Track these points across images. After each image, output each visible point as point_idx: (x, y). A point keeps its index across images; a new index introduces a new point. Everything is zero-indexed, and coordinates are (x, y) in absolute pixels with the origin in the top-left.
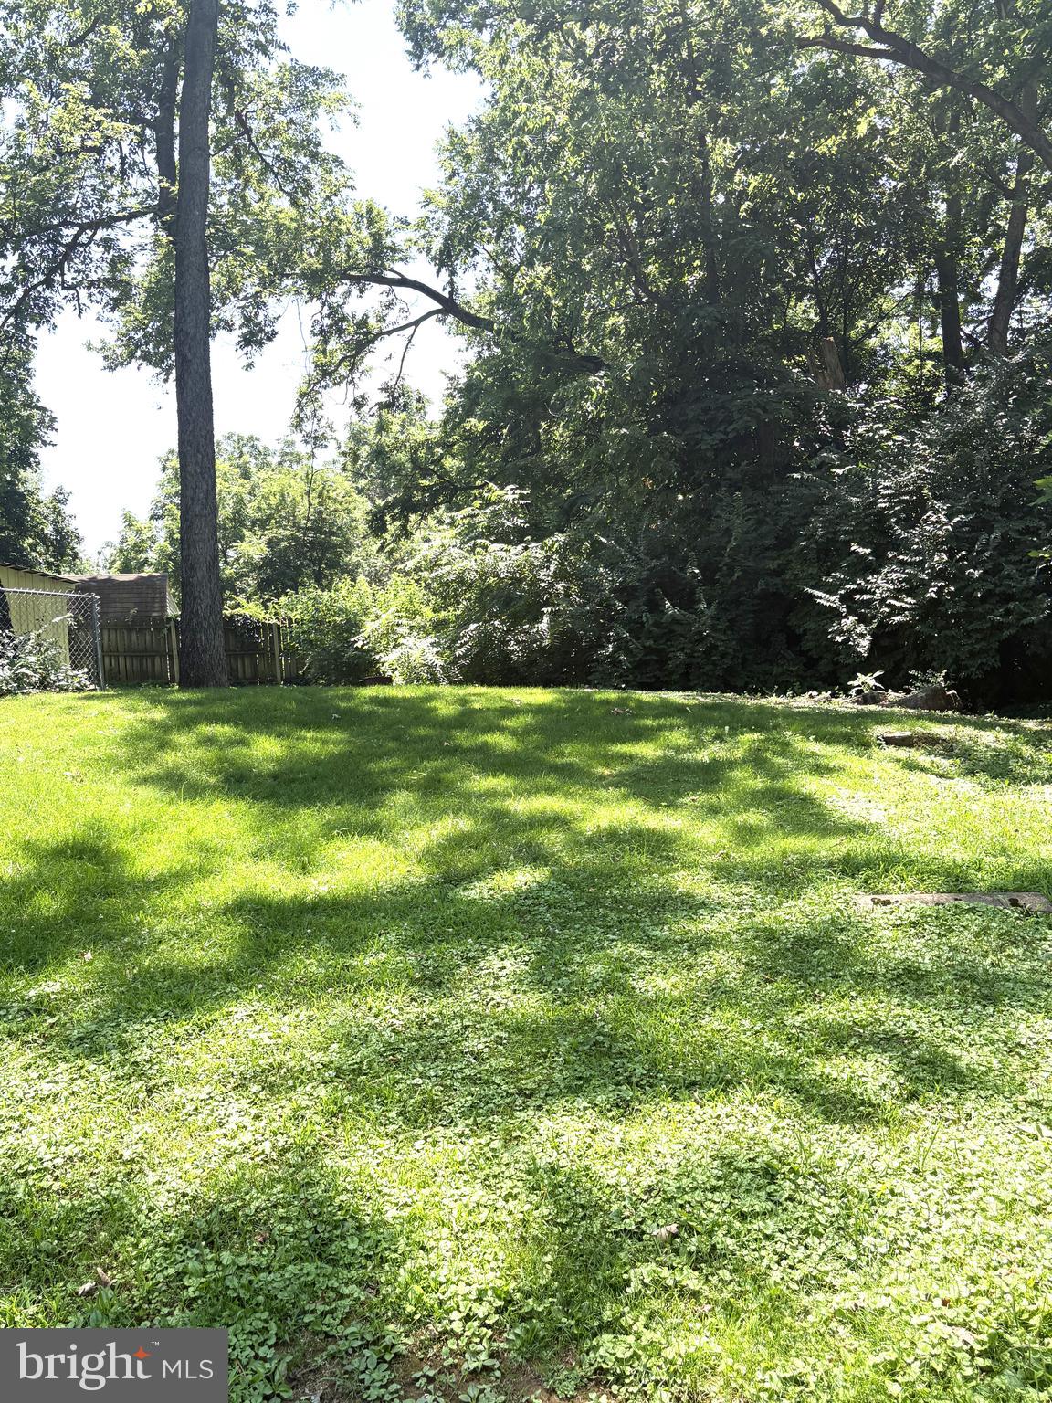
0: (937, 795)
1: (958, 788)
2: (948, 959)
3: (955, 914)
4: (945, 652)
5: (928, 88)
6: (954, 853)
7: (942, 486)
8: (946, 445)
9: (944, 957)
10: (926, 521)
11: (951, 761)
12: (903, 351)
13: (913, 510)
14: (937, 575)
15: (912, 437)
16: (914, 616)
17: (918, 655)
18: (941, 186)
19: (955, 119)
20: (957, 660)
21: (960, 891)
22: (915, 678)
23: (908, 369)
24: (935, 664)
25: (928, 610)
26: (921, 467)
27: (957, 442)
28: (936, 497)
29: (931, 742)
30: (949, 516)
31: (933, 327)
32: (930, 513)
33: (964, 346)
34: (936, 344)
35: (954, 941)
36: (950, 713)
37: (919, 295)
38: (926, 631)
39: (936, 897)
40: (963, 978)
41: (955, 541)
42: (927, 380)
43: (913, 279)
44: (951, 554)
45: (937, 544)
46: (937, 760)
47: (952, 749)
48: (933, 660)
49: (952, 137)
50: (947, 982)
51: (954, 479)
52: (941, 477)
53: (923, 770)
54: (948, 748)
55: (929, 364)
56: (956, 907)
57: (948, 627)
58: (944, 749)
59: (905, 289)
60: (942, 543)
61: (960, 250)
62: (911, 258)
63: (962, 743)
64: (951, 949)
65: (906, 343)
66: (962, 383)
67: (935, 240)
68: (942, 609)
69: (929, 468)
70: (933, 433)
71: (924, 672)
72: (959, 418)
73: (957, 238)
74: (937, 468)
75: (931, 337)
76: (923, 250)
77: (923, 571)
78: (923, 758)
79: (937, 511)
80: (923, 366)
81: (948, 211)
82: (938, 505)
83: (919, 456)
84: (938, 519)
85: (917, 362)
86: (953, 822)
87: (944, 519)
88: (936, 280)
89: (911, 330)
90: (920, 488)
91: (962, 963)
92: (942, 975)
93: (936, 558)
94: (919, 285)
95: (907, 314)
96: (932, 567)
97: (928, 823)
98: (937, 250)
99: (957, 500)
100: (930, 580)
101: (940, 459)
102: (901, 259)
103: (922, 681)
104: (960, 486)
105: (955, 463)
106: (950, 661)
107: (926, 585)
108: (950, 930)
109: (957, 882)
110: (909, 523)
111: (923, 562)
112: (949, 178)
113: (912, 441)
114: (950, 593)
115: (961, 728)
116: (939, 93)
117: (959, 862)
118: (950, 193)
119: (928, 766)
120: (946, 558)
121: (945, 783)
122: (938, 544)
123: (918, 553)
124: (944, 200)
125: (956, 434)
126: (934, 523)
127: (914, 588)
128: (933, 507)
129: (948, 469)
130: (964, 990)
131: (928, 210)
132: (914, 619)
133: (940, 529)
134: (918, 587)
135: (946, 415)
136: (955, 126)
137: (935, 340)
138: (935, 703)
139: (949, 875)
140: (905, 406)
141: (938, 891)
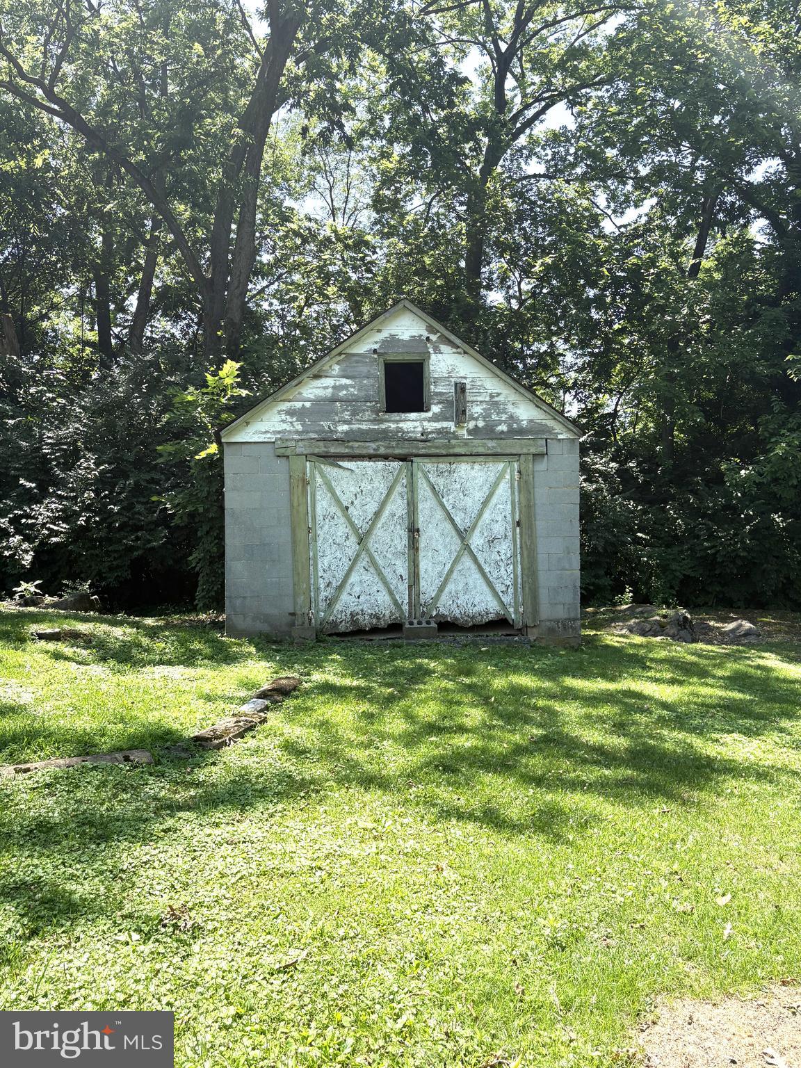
0: (76, 678)
1: (93, 672)
2: (74, 810)
3: (82, 772)
4: (90, 567)
5: (89, 149)
6: (85, 724)
7: (92, 442)
8: (96, 411)
9: (71, 809)
10: (80, 466)
11: (89, 651)
12: (68, 336)
13: (70, 457)
14: (86, 508)
15: (72, 402)
16: (68, 538)
17: (71, 568)
18: (99, 223)
19: (110, 179)
20: (99, 573)
21: (87, 754)
22: (67, 586)
23: (71, 350)
24: (82, 575)
25: (78, 534)
26: (77, 425)
27: (105, 410)
28: (87, 449)
29: (74, 636)
30: (97, 464)
31: (92, 324)
32: (82, 460)
33: (113, 341)
34: (93, 336)
35: (79, 795)
36: (92, 613)
37: (82, 297)
38: (76, 549)
39: (68, 761)
40: (84, 824)
41: (101, 483)
42: (86, 361)
43: (78, 285)
44: (97, 492)
45: (86, 484)
46: (78, 650)
47: (90, 641)
48: (82, 572)
49: (106, 190)
50: (71, 830)
51: (102, 438)
52: (92, 435)
53: (67, 659)
54: (87, 641)
55: (88, 350)
56: (83, 767)
57: (94, 547)
58: (85, 642)
59: (73, 290)
60: (91, 484)
61: (113, 273)
62: (75, 269)
63: (98, 637)
64: (76, 801)
65: (71, 331)
66: (109, 368)
67: (94, 260)
68: (89, 534)
69: (84, 426)
70: (87, 401)
71: (74, 582)
72: (106, 393)
73: (110, 264)
74: (90, 427)
75: (90, 330)
76: (85, 265)
77: (76, 504)
78: (67, 649)
79: (87, 460)
80: (83, 350)
81: (104, 242)
82: (89, 455)
83: (76, 417)
84: (89, 466)
85: (79, 346)
86: (86, 699)
87: (92, 466)
88: (95, 290)
89: (75, 322)
90: (76, 441)
91: (84, 812)
92: (67, 825)
93: (86, 495)
94: (82, 291)
95: (72, 309)
96: (83, 502)
97: (67, 701)
98: (94, 268)
99: (103, 453)
100: (81, 511)
101: (92, 421)
102: (68, 267)
103: (72, 589)
104: (106, 443)
105: (103, 425)
106: (94, 573)
107: (78, 515)
108: (78, 787)
109: (85, 747)
110: (67, 467)
111: (75, 498)
112: (105, 219)
113: (72, 405)
114: (96, 522)
115: (98, 625)
116: (97, 155)
117: (88, 730)
118: (104, 230)
119: (70, 655)
120: (93, 495)
121: (83, 668)
122: (88, 484)
123: (72, 490)
124: (100, 234)
125: (104, 404)
126: (85, 468)
127: (68, 516)
128: (84, 456)
129: (97, 430)
130: (83, 834)
131: (89, 238)
132: (67, 540)
133: (89, 473)
134: (71, 516)
135: (98, 390)
136: (109, 184)
137: (93, 333)
138: (81, 606)
139: (79, 742)
140: (68, 378)
141: (70, 756)
